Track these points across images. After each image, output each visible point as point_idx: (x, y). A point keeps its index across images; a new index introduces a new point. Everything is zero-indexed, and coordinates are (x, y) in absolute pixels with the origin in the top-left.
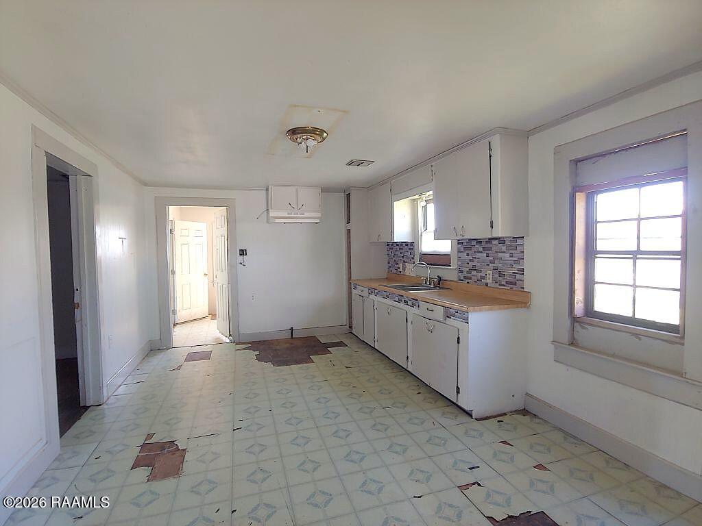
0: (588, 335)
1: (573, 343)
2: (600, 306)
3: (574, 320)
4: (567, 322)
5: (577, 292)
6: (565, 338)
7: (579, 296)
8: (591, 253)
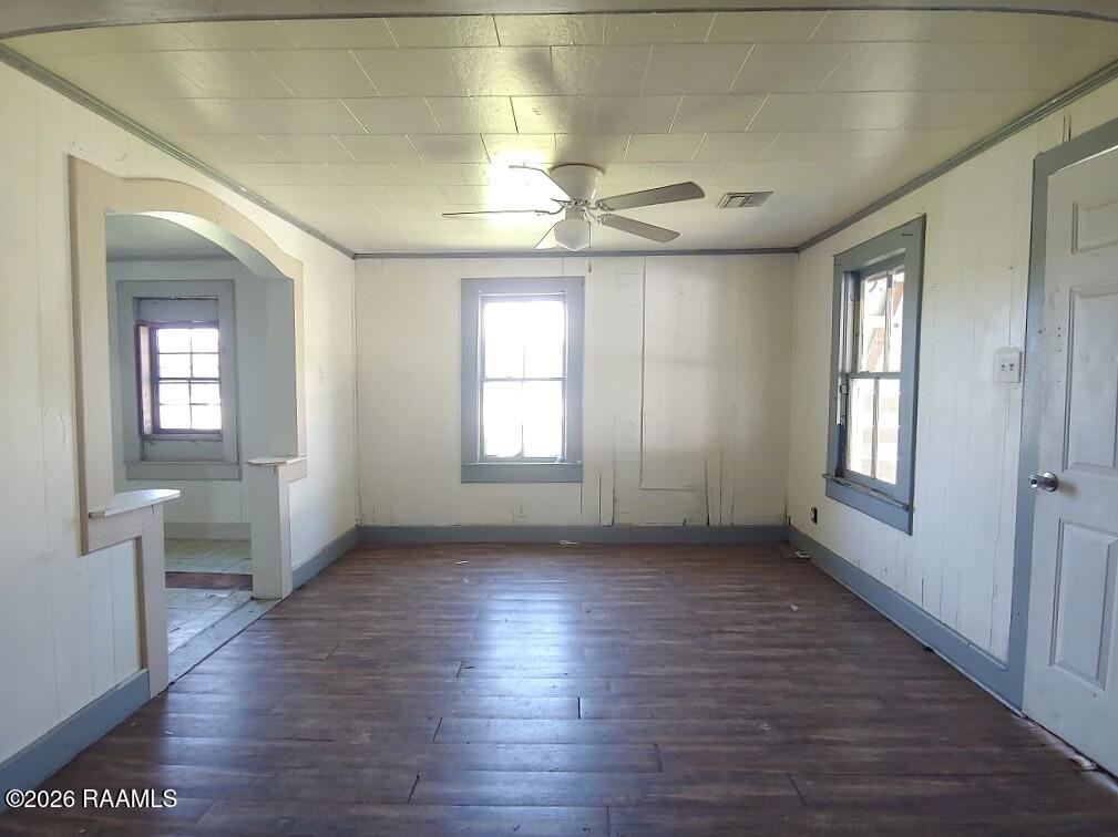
0: (156, 449)
1: (144, 458)
2: (165, 424)
3: (144, 438)
4: (137, 441)
5: (145, 414)
6: (136, 454)
7: (147, 417)
8: (155, 380)
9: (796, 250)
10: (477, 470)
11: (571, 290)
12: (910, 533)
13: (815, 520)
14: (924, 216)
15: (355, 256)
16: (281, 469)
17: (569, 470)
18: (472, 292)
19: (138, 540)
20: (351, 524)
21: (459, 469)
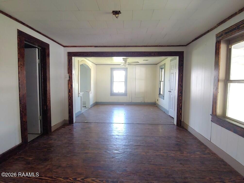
9: (157, 64)
10: (112, 94)
11: (126, 69)
12: (164, 99)
13: (158, 101)
14: (165, 63)
15: (96, 65)
16: (90, 92)
17: (125, 94)
18: (112, 70)
19: (81, 97)
20: (95, 102)
21: (110, 94)
